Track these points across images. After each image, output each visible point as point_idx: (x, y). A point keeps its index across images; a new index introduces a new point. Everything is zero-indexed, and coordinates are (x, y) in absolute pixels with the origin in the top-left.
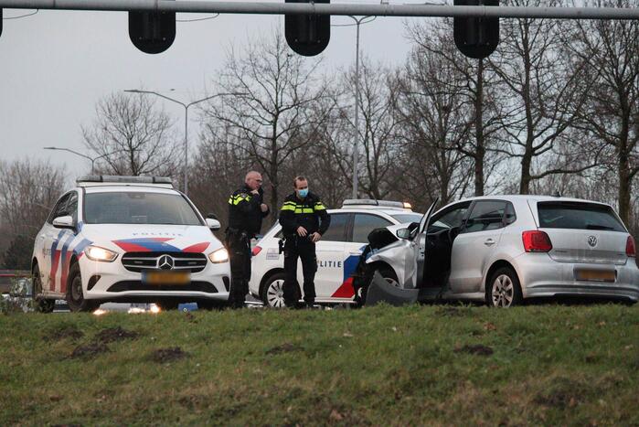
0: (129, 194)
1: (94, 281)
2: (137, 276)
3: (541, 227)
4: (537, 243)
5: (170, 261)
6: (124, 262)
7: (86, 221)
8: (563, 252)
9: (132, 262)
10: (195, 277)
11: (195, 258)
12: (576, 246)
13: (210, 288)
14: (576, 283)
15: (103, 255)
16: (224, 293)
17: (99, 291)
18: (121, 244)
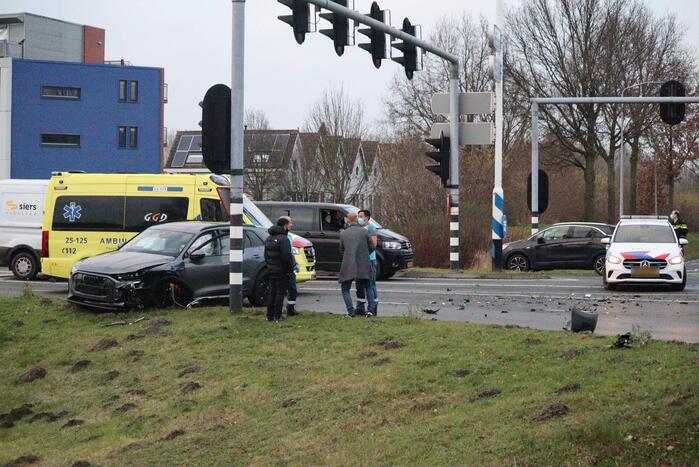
0: (642, 226)
1: (611, 273)
2: (629, 271)
5: (647, 264)
6: (624, 264)
7: (614, 241)
9: (628, 264)
10: (662, 272)
11: (661, 262)
13: (670, 277)
15: (616, 260)
16: (677, 280)
17: (613, 279)
18: (623, 255)
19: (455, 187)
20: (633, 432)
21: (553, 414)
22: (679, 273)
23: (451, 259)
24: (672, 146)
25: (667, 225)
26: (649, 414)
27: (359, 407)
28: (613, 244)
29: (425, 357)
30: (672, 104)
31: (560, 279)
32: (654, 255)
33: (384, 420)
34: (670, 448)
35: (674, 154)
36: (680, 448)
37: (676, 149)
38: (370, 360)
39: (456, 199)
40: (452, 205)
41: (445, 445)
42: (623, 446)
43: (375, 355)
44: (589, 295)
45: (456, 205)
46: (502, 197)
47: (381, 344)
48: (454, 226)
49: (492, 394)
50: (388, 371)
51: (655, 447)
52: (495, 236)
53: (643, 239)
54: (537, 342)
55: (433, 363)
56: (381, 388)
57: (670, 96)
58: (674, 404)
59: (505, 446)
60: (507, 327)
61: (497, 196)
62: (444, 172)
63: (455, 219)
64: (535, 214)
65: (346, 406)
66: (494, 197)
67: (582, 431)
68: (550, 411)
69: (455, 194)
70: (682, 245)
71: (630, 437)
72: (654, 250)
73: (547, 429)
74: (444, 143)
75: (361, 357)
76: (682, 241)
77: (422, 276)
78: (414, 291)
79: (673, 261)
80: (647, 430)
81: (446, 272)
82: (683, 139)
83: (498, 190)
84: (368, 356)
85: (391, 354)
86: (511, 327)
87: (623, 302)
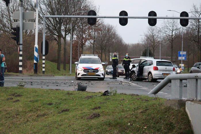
0: (89, 58)
1: (79, 74)
2: (85, 73)
3: (157, 65)
4: (156, 69)
5: (92, 71)
6: (84, 71)
7: (80, 63)
8: (160, 70)
9: (85, 71)
10: (97, 74)
11: (97, 70)
12: (163, 69)
13: (99, 75)
14: (163, 76)
15: (80, 70)
16: (102, 76)
17: (80, 76)
18: (83, 68)
19: (21, 44)
20: (130, 122)
21: (95, 117)
22: (103, 74)
23: (20, 70)
24: (83, 35)
25: (98, 58)
26: (134, 116)
27: (15, 116)
28: (79, 64)
29: (32, 99)
30: (92, 18)
31: (58, 77)
32: (94, 68)
33: (28, 120)
34: (145, 127)
35: (83, 38)
36: (149, 128)
37: (84, 36)
38: (11, 100)
39: (21, 49)
40: (20, 51)
41: (56, 128)
42: (128, 127)
43: (12, 99)
44: (73, 81)
45: (21, 51)
46: (38, 48)
47: (13, 95)
48: (21, 58)
49: (67, 110)
50: (20, 104)
51: (140, 128)
52: (35, 62)
53: (89, 62)
54: (72, 94)
55: (37, 101)
56: (21, 110)
57: (91, 15)
58: (142, 112)
59: (80, 128)
60: (56, 90)
61: (36, 48)
62: (17, 39)
63: (21, 56)
64: (44, 56)
65: (9, 116)
66: (35, 48)
67: (110, 122)
68: (94, 115)
69: (21, 46)
70: (103, 65)
71: (129, 124)
72: (94, 66)
73: (94, 122)
74: (17, 29)
75: (8, 99)
76: (103, 63)
77: (10, 75)
78: (11, 80)
79: (101, 70)
80: (135, 121)
81: (18, 74)
82: (86, 33)
83: (36, 46)
84: (10, 99)
85: (18, 98)
86: (58, 90)
87: (86, 83)
